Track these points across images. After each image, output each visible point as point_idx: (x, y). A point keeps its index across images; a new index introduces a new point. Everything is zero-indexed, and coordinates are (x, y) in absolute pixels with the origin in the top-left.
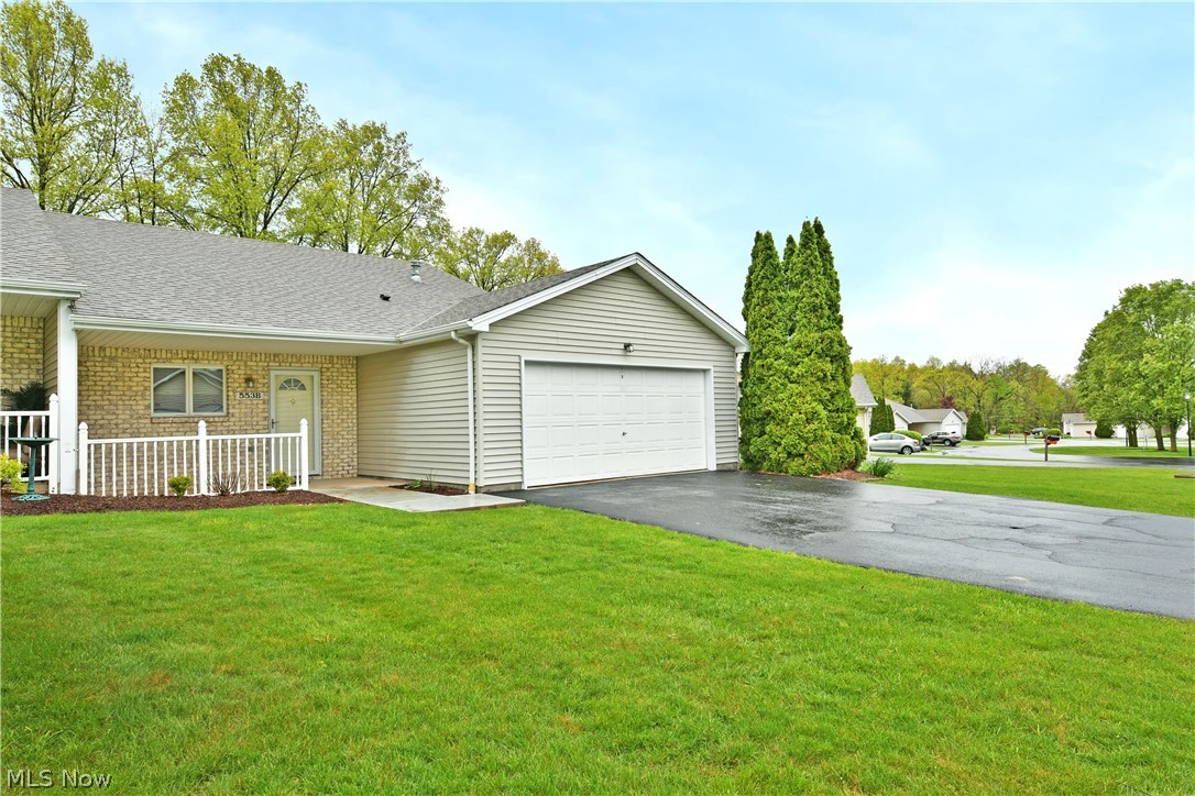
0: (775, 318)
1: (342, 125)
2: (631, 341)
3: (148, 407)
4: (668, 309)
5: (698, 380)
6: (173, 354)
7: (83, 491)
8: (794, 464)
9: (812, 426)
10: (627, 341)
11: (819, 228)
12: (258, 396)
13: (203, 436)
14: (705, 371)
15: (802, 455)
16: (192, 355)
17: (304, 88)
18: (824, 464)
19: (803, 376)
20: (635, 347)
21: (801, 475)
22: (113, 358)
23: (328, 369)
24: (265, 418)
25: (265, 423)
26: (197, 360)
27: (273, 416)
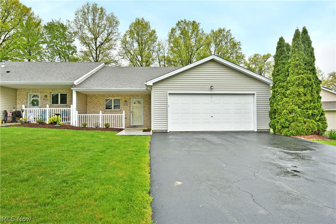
0: (280, 72)
1: (212, 31)
2: (213, 85)
3: (104, 108)
4: (232, 73)
5: (251, 98)
6: (109, 96)
7: (77, 126)
8: (284, 131)
9: (291, 115)
10: (211, 85)
11: (305, 31)
12: (127, 105)
13: (101, 114)
14: (254, 94)
15: (288, 127)
16: (113, 96)
17: (200, 24)
18: (297, 131)
19: (290, 95)
20: (214, 87)
21: (287, 136)
22: (97, 97)
23: (145, 98)
24: (129, 111)
25: (129, 112)
26: (114, 97)
27: (131, 110)
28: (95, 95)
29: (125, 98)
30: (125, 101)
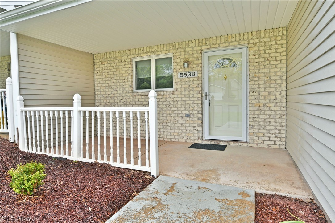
3: (131, 86)
6: (142, 50)
12: (193, 74)
22: (114, 58)
23: (255, 44)
24: (199, 91)
25: (200, 96)
26: (154, 52)
27: (206, 90)
28: (110, 53)
29: (185, 51)
30: (185, 62)
